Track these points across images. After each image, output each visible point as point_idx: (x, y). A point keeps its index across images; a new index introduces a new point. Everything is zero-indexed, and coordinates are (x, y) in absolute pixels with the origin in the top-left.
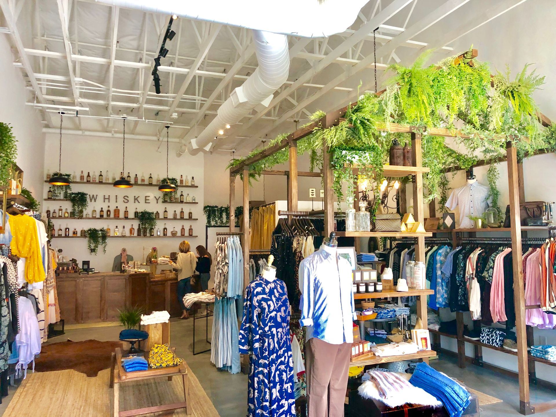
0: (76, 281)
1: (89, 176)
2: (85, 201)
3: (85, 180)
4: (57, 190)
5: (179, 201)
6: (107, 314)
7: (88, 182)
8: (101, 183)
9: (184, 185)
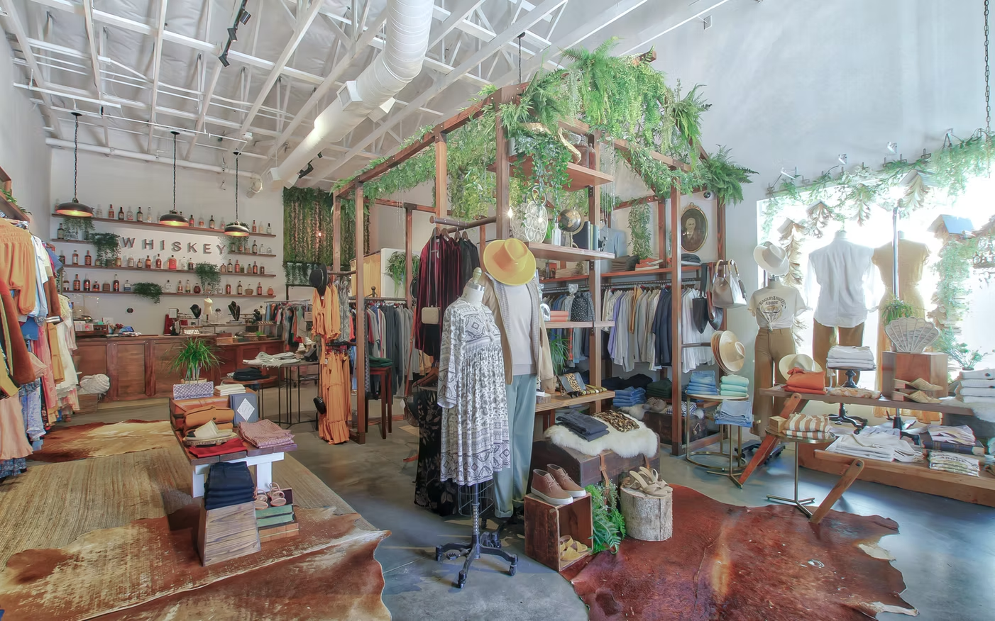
0: (106, 345)
1: (121, 211)
2: (117, 245)
3: (116, 217)
4: (71, 228)
5: (251, 252)
6: (155, 388)
7: (121, 220)
8: (139, 222)
9: (257, 232)
